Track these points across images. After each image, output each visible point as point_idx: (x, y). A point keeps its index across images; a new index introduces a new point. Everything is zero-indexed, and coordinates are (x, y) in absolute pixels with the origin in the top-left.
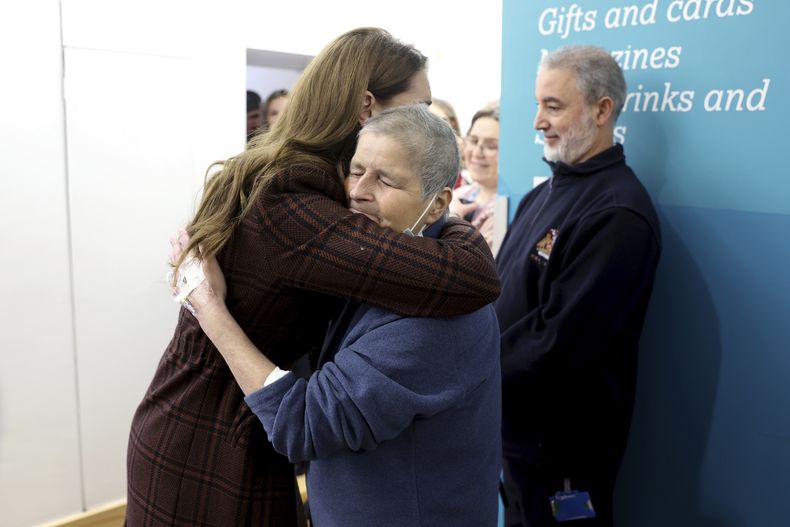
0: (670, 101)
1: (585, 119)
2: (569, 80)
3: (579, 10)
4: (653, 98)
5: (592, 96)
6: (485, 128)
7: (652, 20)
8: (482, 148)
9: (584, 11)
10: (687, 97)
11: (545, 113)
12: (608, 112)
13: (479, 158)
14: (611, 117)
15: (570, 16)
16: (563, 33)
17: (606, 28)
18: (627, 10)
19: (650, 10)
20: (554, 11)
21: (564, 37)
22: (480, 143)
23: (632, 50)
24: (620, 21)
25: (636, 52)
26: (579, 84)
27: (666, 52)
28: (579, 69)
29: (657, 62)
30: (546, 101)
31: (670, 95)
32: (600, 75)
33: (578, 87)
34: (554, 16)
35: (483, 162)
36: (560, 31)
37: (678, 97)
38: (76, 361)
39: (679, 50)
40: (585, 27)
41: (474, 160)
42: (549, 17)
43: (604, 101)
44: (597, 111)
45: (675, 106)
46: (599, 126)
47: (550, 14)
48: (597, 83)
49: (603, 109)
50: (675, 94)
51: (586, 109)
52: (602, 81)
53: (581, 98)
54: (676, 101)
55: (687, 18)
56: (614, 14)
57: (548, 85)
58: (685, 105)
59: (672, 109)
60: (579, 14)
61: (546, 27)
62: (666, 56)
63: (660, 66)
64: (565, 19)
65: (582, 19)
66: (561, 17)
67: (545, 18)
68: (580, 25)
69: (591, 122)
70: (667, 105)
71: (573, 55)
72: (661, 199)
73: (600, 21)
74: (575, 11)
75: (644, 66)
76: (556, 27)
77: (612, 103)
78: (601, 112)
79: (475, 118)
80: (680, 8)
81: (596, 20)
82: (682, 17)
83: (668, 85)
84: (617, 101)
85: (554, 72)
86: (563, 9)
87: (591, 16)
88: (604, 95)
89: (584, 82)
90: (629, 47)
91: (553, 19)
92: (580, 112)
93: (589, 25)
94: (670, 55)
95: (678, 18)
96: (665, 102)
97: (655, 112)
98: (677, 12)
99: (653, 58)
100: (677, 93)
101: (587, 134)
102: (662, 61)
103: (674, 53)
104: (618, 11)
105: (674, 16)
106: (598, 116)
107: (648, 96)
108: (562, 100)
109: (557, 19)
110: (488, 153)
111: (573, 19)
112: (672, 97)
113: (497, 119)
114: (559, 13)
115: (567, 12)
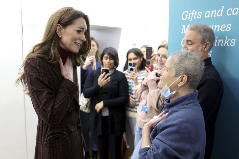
0: (227, 42)
1: (200, 49)
2: (196, 35)
3: (196, 11)
4: (221, 42)
5: (203, 42)
6: (163, 51)
7: (221, 15)
8: (161, 58)
9: (198, 12)
10: (233, 41)
11: (187, 45)
12: (208, 47)
13: (160, 61)
14: (208, 49)
15: (193, 13)
16: (190, 19)
17: (205, 18)
18: (213, 12)
19: (220, 12)
20: (187, 12)
21: (190, 21)
22: (161, 56)
23: (214, 25)
24: (210, 15)
25: (215, 26)
26: (200, 37)
27: (226, 26)
28: (200, 32)
29: (223, 29)
30: (188, 41)
31: (227, 40)
32: (207, 35)
33: (199, 38)
34: (187, 14)
35: (162, 63)
36: (189, 19)
37: (230, 41)
38: (26, 127)
39: (231, 25)
40: (198, 17)
41: (158, 62)
42: (185, 14)
43: (207, 44)
44: (204, 46)
45: (229, 44)
46: (204, 52)
47: (186, 13)
48: (206, 37)
49: (207, 46)
50: (229, 40)
51: (201, 45)
52: (208, 37)
53: (200, 42)
54: (229, 42)
55: (233, 14)
56: (208, 13)
57: (189, 36)
58: (232, 44)
59: (228, 45)
60: (196, 13)
61: (184, 17)
62: (226, 27)
63: (224, 30)
64: (191, 15)
65: (197, 15)
66: (190, 14)
67: (184, 14)
68: (196, 17)
69: (202, 50)
70: (226, 44)
71: (199, 27)
72: (223, 76)
73: (203, 15)
74: (194, 12)
75: (218, 31)
76: (188, 17)
77: (210, 44)
78: (205, 47)
79: (159, 48)
80: (231, 11)
81: (202, 15)
82: (232, 14)
83: (227, 37)
84: (211, 44)
85: (192, 32)
86: (190, 11)
87: (200, 14)
88: (207, 42)
89: (202, 36)
90: (213, 24)
91: (187, 15)
92: (199, 46)
93: (199, 16)
94: (227, 27)
95: (230, 14)
96: (225, 43)
97: (222, 46)
98: (230, 12)
99: (221, 28)
100: (230, 40)
101: (199, 54)
102: (225, 29)
103: (229, 26)
104: (209, 12)
105: (229, 13)
106: (204, 48)
107: (219, 41)
108: (193, 41)
109: (188, 15)
110: (163, 59)
111: (194, 15)
112: (228, 41)
113: (167, 48)
114: (189, 12)
115: (192, 12)
